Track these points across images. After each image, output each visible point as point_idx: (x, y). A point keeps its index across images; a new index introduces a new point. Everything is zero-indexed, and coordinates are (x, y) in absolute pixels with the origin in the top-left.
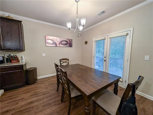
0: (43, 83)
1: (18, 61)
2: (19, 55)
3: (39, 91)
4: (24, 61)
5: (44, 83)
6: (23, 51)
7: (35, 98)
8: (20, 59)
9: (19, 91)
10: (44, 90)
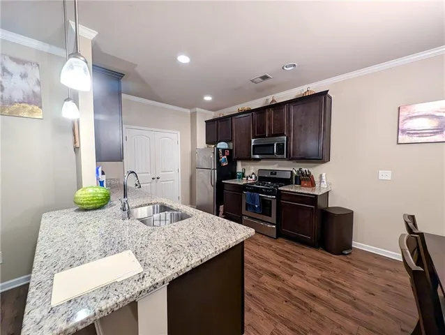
0: (367, 270)
1: (313, 184)
2: (316, 171)
3: (343, 285)
4: (324, 185)
5: (371, 270)
6: (324, 162)
7: (326, 292)
8: (316, 179)
9: (303, 251)
10: (358, 293)
